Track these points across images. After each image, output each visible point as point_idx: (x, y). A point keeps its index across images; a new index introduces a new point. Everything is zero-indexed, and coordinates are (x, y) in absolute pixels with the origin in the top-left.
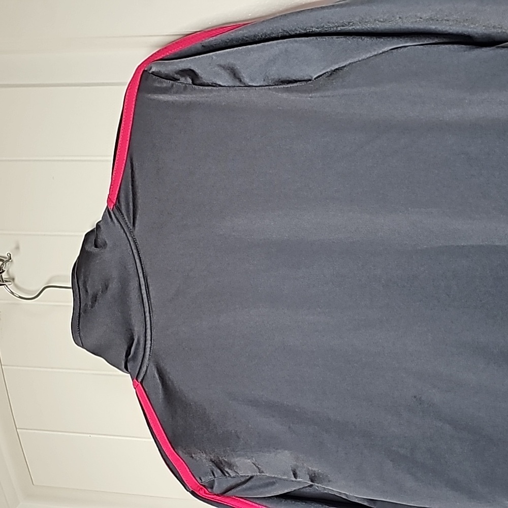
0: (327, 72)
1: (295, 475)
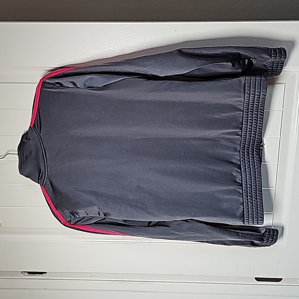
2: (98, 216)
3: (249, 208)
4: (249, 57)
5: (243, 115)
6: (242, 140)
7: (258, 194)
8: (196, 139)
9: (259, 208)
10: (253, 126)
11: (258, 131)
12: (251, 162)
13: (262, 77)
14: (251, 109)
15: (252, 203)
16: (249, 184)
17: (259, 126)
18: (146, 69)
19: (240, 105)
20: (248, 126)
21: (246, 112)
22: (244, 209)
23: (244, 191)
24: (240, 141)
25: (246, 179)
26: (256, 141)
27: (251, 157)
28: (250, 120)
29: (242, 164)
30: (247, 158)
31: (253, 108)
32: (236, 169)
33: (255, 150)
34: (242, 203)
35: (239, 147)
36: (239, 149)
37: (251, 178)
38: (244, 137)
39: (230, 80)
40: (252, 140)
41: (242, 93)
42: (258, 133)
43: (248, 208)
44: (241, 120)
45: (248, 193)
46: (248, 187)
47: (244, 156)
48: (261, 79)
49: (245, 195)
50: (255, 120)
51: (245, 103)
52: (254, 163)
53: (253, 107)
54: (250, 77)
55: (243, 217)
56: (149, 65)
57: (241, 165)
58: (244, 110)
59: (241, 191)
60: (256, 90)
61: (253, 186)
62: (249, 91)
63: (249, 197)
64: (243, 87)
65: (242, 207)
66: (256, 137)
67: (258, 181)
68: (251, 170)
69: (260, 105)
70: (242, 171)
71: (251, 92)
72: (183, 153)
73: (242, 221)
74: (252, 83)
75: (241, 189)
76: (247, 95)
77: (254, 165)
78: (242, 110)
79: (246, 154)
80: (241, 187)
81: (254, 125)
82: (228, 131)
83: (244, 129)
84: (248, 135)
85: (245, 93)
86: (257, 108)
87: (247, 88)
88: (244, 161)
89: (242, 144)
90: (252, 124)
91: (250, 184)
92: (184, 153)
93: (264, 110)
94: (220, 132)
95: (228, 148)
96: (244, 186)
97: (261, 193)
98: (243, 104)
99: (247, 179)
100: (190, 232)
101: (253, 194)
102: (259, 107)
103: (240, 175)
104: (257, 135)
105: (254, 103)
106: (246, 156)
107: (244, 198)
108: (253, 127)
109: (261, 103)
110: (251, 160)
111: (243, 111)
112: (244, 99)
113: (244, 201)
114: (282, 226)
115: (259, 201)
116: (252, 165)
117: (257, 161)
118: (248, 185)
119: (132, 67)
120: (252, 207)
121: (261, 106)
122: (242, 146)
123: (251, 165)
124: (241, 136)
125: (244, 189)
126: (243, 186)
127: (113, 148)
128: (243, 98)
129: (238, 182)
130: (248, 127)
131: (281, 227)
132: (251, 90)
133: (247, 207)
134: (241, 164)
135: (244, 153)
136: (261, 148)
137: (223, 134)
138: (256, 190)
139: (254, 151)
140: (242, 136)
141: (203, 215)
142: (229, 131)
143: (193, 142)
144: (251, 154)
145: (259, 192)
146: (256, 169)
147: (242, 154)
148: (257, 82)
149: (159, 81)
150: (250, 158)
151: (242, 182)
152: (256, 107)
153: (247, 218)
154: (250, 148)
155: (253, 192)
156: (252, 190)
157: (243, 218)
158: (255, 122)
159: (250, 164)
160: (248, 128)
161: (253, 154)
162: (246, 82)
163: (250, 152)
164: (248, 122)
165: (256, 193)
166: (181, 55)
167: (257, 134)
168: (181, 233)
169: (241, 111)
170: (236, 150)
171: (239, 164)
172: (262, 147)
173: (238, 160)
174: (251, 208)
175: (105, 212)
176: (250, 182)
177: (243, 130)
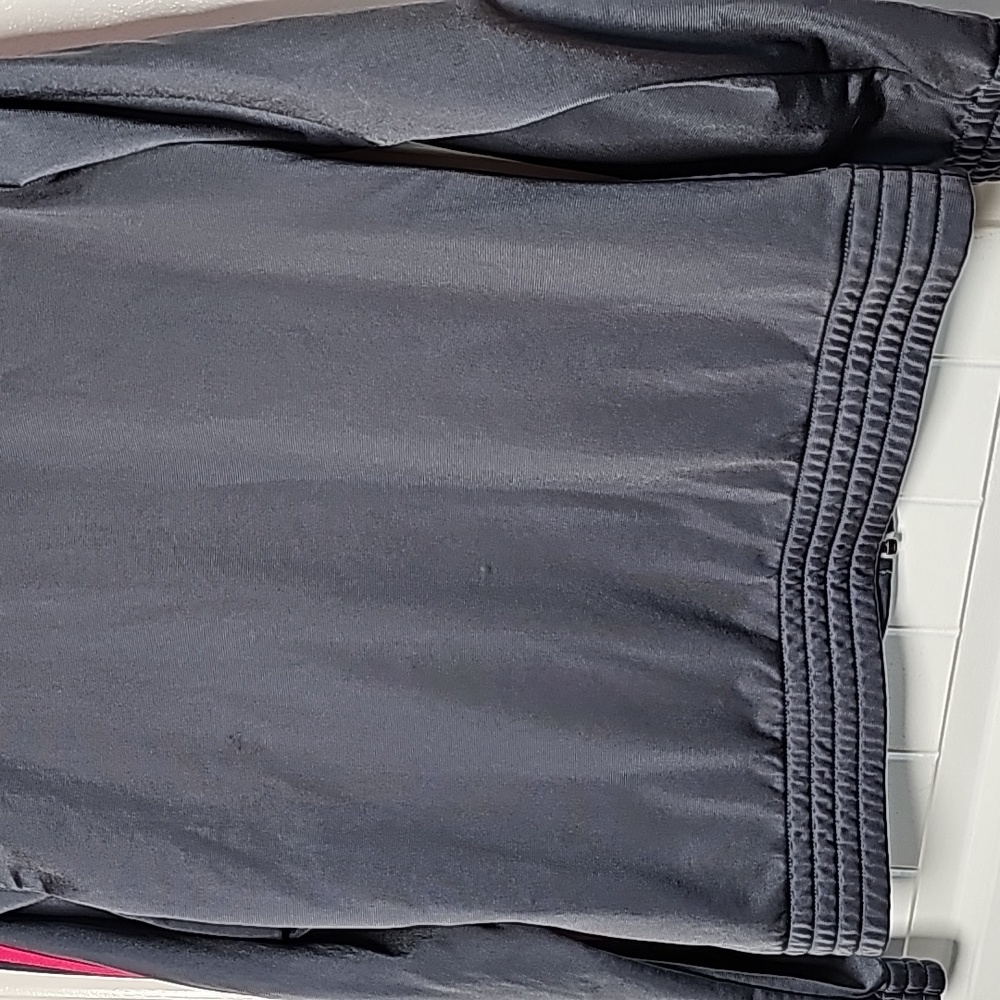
0: (45, 177)
1: (19, 883)
2: (15, 887)
3: (817, 871)
4: (866, 64)
5: (815, 381)
6: (797, 515)
7: (862, 799)
8: (553, 496)
9: (866, 875)
10: (863, 441)
11: (886, 470)
12: (836, 627)
13: (943, 178)
14: (859, 351)
15: (833, 844)
16: (820, 745)
17: (893, 444)
18: (289, 90)
19: (803, 328)
20: (837, 439)
21: (831, 366)
22: (787, 872)
23: (791, 781)
24: (787, 516)
25: (804, 717)
26: (866, 523)
27: (834, 600)
28: (850, 409)
29: (790, 639)
30: (815, 606)
31: (874, 347)
32: (757, 663)
33: (855, 564)
34: (781, 844)
35: (779, 552)
36: (778, 558)
37: (832, 711)
38: (807, 501)
39: (766, 182)
40: (849, 516)
41: (827, 261)
42: (883, 480)
43: (813, 869)
44: (805, 408)
45: (814, 791)
46: (813, 760)
47: (801, 593)
48: (938, 188)
49: (797, 801)
50: (876, 410)
51: (835, 315)
52: (851, 633)
53: (874, 342)
54: (877, 173)
55: (784, 916)
56: (310, 66)
57: (785, 642)
58: (825, 357)
59: (781, 780)
60: (909, 248)
61: (838, 754)
62: (866, 253)
63: (817, 813)
64: (837, 225)
65: (782, 866)
66: (871, 502)
67: (865, 728)
68: (835, 674)
69: (910, 333)
70: (787, 674)
71: (879, 258)
72: (483, 569)
73: (777, 939)
74: (889, 205)
75: (779, 770)
76: (851, 273)
77: (848, 645)
78: (814, 354)
79: (810, 587)
80: (778, 756)
81: (870, 436)
82: (727, 465)
83: (814, 457)
84: (828, 487)
85: (841, 262)
86: (894, 350)
87: (855, 233)
88: (799, 621)
89: (793, 534)
90: (859, 433)
91: (826, 741)
92: (489, 568)
93: (927, 363)
94: (686, 469)
95: (717, 550)
96: (795, 756)
97: (881, 794)
98: (823, 319)
99: (813, 716)
100: (505, 984)
101: (839, 794)
102: (908, 343)
103: (775, 695)
104: (875, 492)
105: (880, 318)
106: (808, 595)
107: (790, 817)
108: (860, 448)
109: (921, 319)
110: (832, 621)
111: (816, 363)
112: (834, 294)
113: (792, 831)
114: (953, 938)
115: (867, 836)
116: (840, 644)
117: (864, 627)
118: (816, 752)
119: (210, 74)
120: (832, 867)
121: (915, 340)
122: (790, 544)
123: (833, 646)
124: (794, 494)
125: (791, 767)
126: (789, 752)
127: (101, 529)
128: (830, 286)
129: (763, 736)
130: (836, 448)
131: (948, 940)
132: (880, 245)
133: (808, 864)
134: (784, 637)
135: (801, 580)
136: (885, 556)
137: (701, 477)
138: (853, 775)
139: (853, 572)
140: (801, 494)
141: (578, 906)
142: (733, 464)
143: (540, 514)
144: (833, 585)
145: (869, 789)
146: (859, 668)
147: (789, 587)
148: (918, 204)
149: (365, 170)
150: (831, 606)
151: (784, 734)
152: (889, 342)
153: (803, 922)
154: (833, 555)
155: (837, 784)
156: (833, 774)
157: (782, 924)
158: (873, 423)
159: (827, 642)
160: (834, 453)
161: (844, 586)
162: (855, 198)
163: (829, 575)
164: (840, 421)
165: (856, 794)
166: (497, 20)
167: (877, 483)
168: (453, 990)
169: (807, 358)
170: (758, 561)
171: (775, 636)
172: (893, 551)
173: (770, 614)
174: (825, 871)
175: (48, 871)
176: (825, 734)
177: (807, 461)
